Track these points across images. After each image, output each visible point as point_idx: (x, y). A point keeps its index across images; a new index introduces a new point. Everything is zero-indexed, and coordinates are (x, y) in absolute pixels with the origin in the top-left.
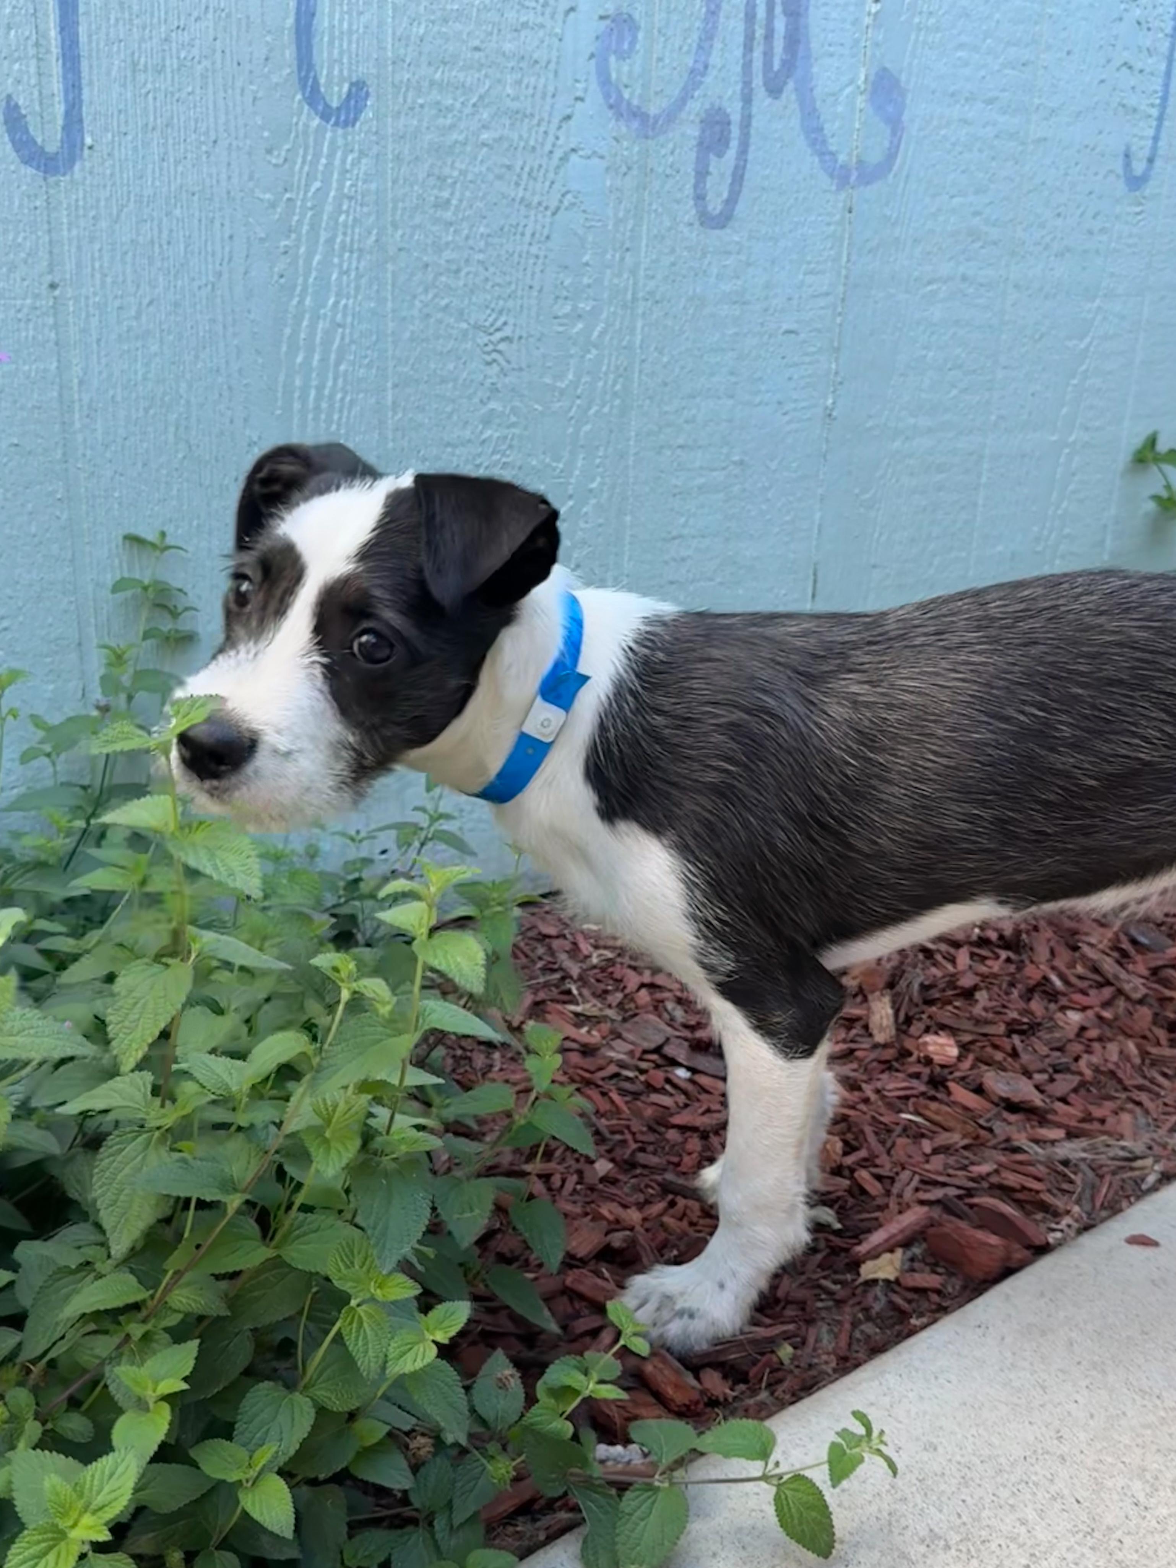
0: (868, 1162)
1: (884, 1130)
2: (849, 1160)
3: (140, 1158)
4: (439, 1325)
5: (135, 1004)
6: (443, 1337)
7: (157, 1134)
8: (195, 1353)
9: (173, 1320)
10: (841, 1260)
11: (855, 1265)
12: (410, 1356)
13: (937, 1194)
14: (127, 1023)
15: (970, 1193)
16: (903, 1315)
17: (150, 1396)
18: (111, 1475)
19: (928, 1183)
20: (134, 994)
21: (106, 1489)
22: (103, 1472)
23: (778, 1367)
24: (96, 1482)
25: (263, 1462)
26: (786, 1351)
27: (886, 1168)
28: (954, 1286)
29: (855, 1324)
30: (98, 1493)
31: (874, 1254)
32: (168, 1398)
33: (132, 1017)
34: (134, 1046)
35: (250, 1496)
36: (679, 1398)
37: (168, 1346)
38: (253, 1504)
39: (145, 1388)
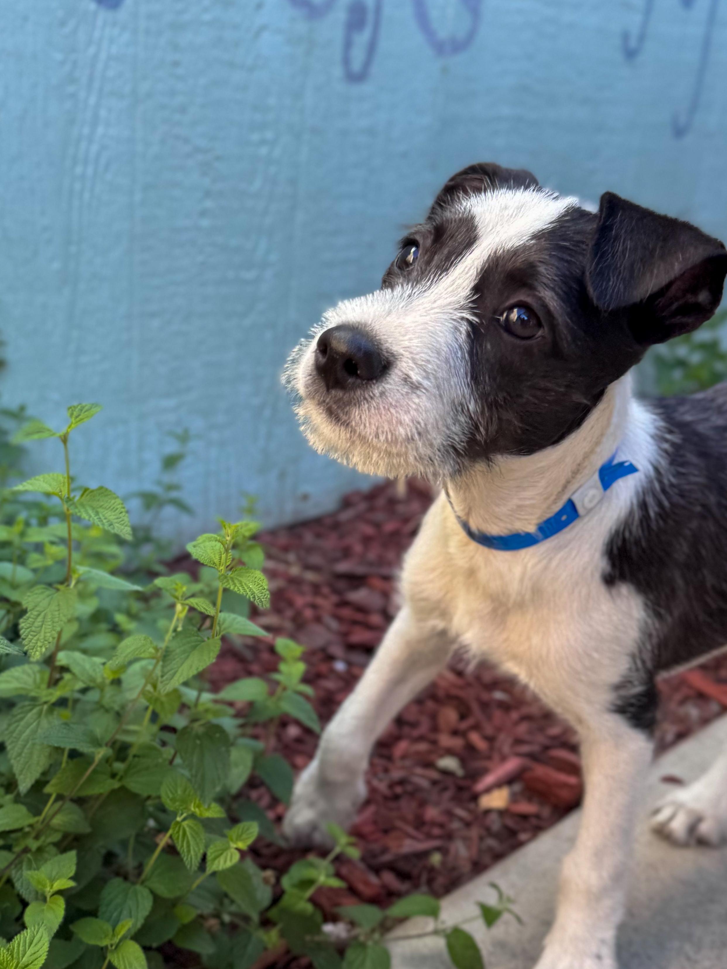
0: (476, 727)
1: (485, 706)
2: (464, 725)
3: (35, 724)
4: (239, 838)
5: (39, 615)
6: (243, 845)
7: (45, 707)
8: (75, 860)
9: (56, 837)
10: (466, 795)
11: (475, 797)
12: (222, 859)
13: (525, 749)
14: (33, 629)
15: (546, 748)
16: (512, 833)
17: (49, 890)
18: (31, 943)
19: (518, 741)
20: (38, 609)
21: (28, 953)
22: (25, 941)
23: (432, 870)
24: (21, 949)
25: (123, 933)
26: (436, 859)
27: (489, 730)
28: (546, 812)
29: (481, 839)
30: (23, 956)
31: (488, 790)
32: (60, 892)
33: (36, 624)
34: (39, 644)
35: (115, 955)
36: (367, 891)
37: (56, 855)
38: (119, 961)
39: (44, 886)
